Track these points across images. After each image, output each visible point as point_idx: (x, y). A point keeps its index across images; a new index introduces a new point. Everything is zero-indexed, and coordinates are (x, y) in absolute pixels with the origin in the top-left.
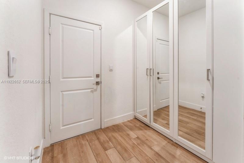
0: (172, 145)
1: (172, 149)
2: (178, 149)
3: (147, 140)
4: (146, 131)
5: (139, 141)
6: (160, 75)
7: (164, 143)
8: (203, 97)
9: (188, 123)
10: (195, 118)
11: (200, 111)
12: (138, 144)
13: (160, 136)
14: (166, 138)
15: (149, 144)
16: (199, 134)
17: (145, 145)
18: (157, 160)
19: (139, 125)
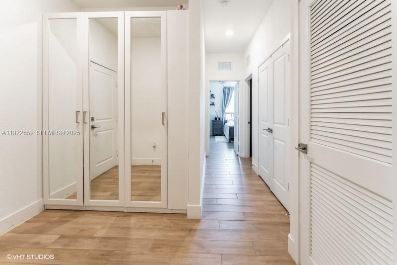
0: (124, 216)
1: (124, 222)
2: (132, 218)
3: (82, 230)
4: (76, 220)
5: (66, 241)
6: (95, 121)
7: (112, 220)
8: (154, 147)
9: (139, 183)
10: (147, 174)
11: (152, 164)
12: (66, 245)
13: (104, 215)
14: (113, 213)
15: (86, 234)
16: (154, 190)
17: (80, 240)
18: (105, 246)
19: (60, 216)
